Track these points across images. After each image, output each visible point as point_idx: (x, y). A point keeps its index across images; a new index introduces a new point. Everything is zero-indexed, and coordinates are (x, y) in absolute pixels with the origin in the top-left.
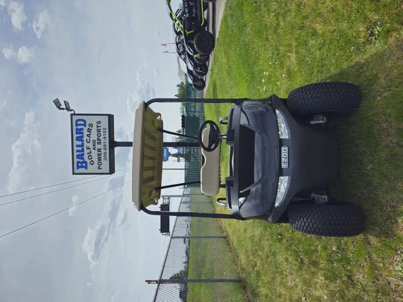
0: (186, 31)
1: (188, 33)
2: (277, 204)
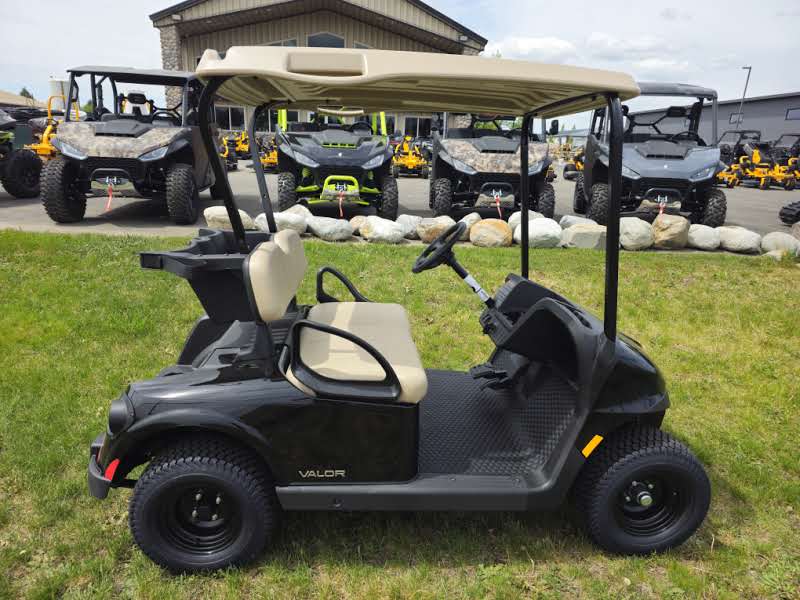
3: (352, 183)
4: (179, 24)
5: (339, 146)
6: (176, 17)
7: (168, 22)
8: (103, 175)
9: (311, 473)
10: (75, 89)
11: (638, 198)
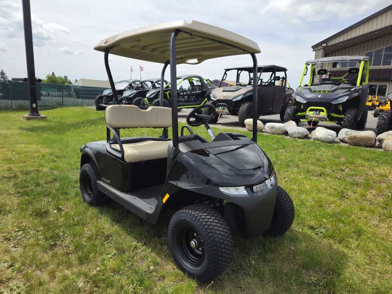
0: (169, 91)
1: (167, 93)
2: (222, 189)
3: (323, 111)
4: (324, 48)
5: (322, 92)
6: (325, 45)
7: (320, 48)
8: (220, 106)
9: (104, 179)
10: (225, 76)
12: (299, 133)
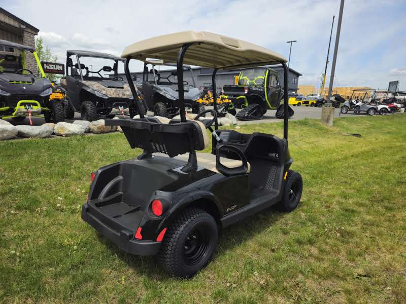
3: (37, 105)
11: (176, 108)
12: (47, 132)
